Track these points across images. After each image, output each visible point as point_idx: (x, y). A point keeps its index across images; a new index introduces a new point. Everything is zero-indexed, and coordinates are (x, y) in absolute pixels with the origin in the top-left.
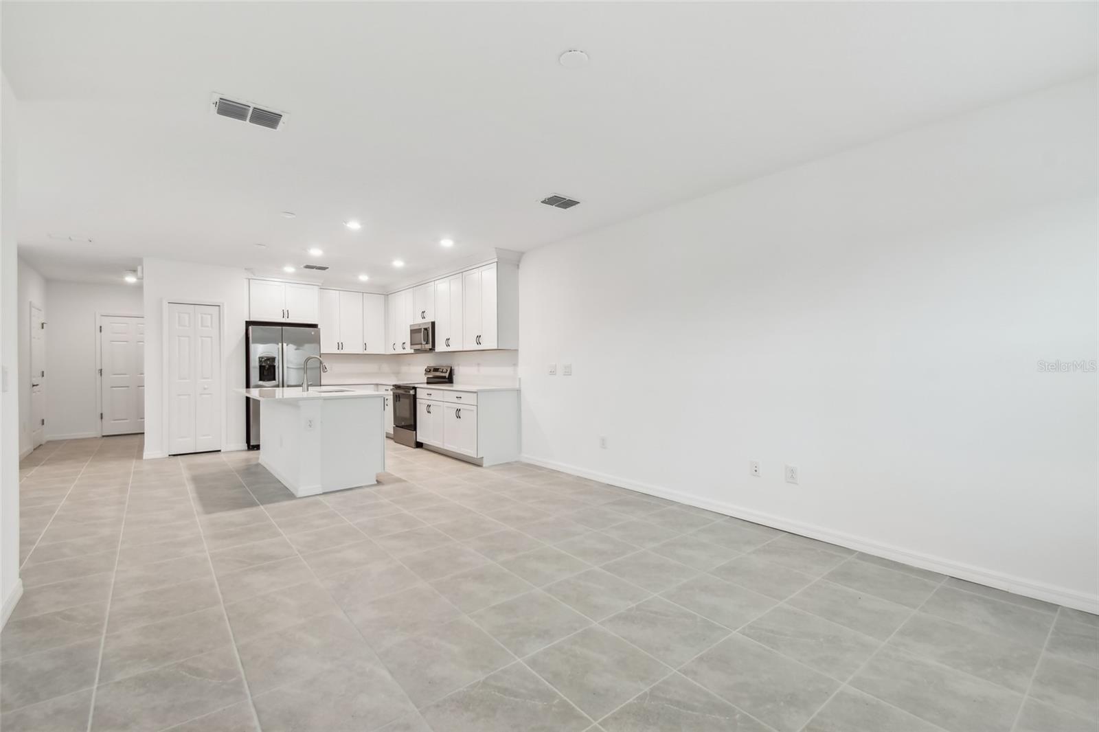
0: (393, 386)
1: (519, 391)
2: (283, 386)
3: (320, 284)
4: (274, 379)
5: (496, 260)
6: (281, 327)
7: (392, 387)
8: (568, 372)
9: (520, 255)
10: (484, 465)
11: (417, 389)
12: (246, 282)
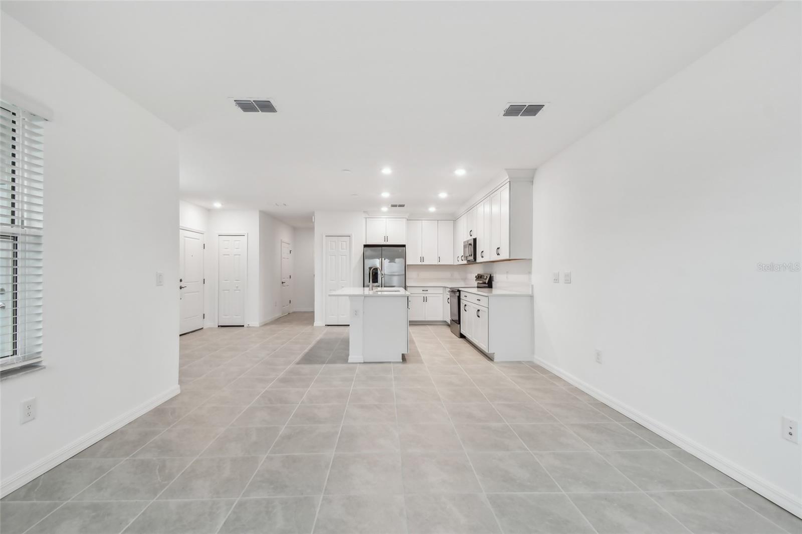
0: (450, 288)
1: (531, 297)
2: (382, 287)
3: (407, 217)
4: (377, 282)
5: (508, 180)
6: (381, 248)
7: (449, 290)
8: (568, 281)
9: (534, 171)
10: (495, 360)
11: (461, 292)
12: (364, 220)
